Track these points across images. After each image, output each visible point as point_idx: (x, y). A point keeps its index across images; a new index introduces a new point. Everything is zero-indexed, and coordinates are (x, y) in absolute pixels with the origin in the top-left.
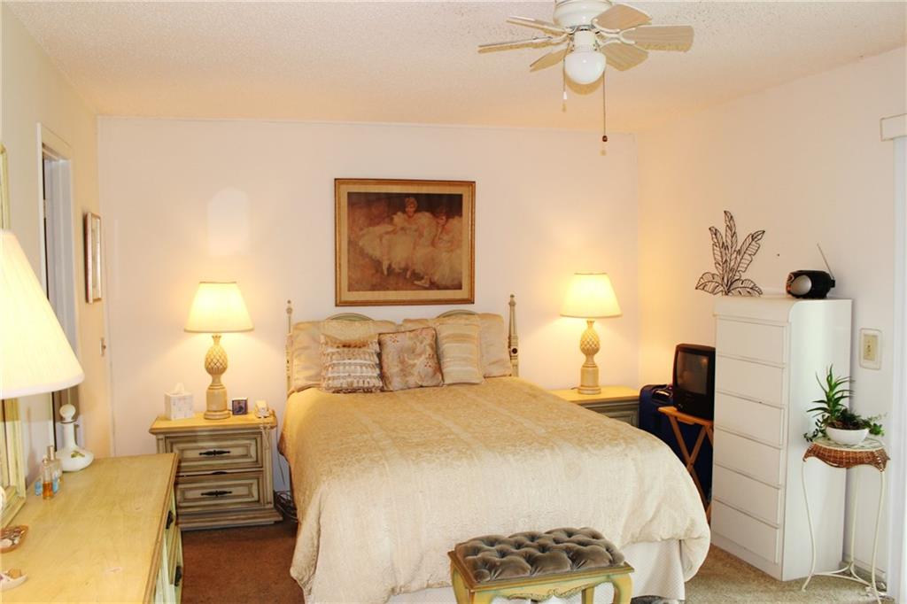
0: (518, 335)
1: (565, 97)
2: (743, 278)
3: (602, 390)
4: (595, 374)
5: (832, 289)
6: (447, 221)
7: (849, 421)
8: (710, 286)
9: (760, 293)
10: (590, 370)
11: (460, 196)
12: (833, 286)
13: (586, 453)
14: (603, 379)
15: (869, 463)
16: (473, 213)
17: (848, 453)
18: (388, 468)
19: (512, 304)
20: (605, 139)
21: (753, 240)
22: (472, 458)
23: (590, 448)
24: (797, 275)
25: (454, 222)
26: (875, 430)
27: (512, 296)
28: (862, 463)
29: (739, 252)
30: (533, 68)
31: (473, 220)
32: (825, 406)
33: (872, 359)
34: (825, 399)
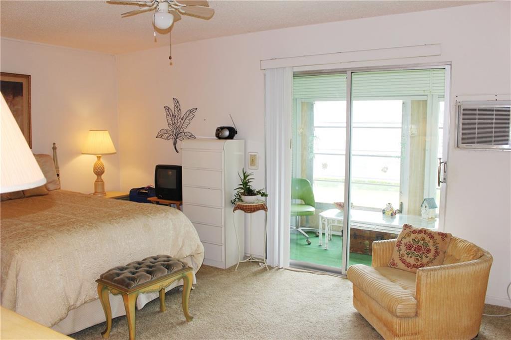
0: (59, 166)
1: (155, 35)
2: (185, 131)
3: (107, 194)
4: (103, 185)
5: (236, 135)
6: (13, 98)
7: (250, 192)
8: (165, 136)
9: (195, 138)
10: (99, 183)
11: (21, 84)
12: (236, 133)
13: (150, 219)
14: (107, 187)
15: (262, 209)
16: (29, 94)
17: (253, 206)
18: (55, 240)
19: (54, 148)
20: (170, 58)
21: (190, 113)
22: (97, 228)
23: (150, 216)
24: (222, 128)
25: (18, 99)
26: (264, 195)
27: (54, 144)
28: (259, 209)
29: (182, 119)
30: (123, 16)
31: (29, 99)
32: (242, 186)
33: (254, 165)
34: (242, 183)
